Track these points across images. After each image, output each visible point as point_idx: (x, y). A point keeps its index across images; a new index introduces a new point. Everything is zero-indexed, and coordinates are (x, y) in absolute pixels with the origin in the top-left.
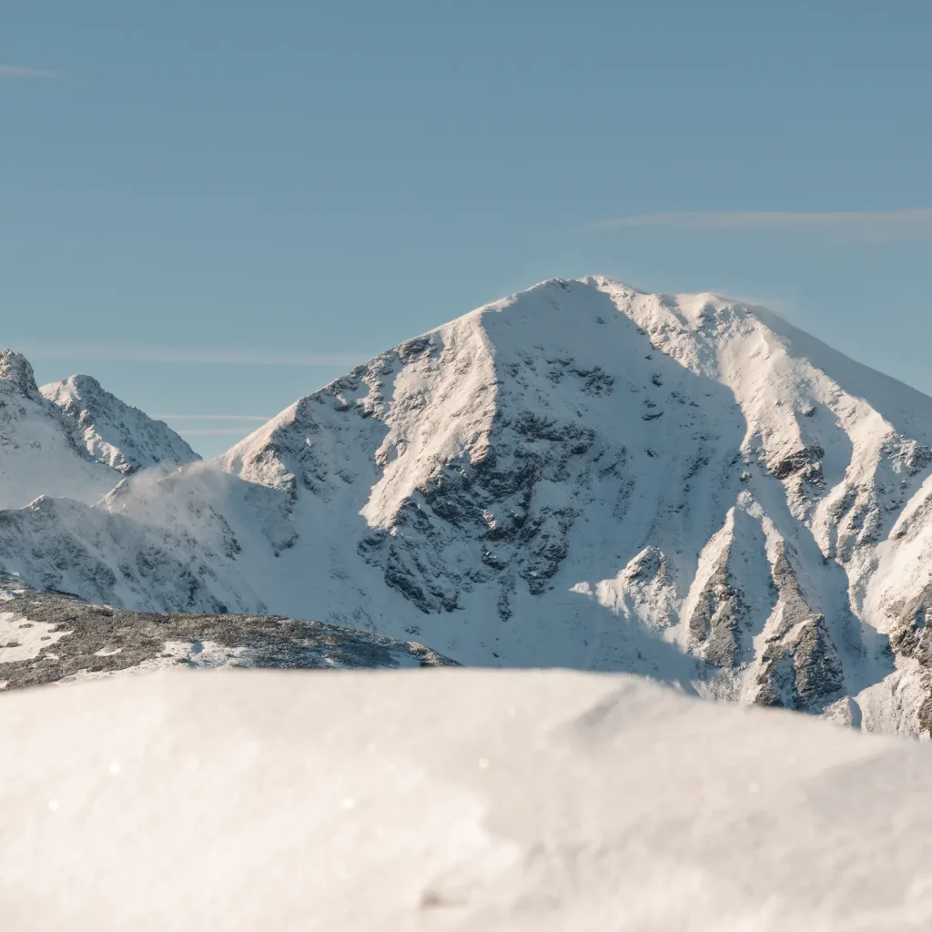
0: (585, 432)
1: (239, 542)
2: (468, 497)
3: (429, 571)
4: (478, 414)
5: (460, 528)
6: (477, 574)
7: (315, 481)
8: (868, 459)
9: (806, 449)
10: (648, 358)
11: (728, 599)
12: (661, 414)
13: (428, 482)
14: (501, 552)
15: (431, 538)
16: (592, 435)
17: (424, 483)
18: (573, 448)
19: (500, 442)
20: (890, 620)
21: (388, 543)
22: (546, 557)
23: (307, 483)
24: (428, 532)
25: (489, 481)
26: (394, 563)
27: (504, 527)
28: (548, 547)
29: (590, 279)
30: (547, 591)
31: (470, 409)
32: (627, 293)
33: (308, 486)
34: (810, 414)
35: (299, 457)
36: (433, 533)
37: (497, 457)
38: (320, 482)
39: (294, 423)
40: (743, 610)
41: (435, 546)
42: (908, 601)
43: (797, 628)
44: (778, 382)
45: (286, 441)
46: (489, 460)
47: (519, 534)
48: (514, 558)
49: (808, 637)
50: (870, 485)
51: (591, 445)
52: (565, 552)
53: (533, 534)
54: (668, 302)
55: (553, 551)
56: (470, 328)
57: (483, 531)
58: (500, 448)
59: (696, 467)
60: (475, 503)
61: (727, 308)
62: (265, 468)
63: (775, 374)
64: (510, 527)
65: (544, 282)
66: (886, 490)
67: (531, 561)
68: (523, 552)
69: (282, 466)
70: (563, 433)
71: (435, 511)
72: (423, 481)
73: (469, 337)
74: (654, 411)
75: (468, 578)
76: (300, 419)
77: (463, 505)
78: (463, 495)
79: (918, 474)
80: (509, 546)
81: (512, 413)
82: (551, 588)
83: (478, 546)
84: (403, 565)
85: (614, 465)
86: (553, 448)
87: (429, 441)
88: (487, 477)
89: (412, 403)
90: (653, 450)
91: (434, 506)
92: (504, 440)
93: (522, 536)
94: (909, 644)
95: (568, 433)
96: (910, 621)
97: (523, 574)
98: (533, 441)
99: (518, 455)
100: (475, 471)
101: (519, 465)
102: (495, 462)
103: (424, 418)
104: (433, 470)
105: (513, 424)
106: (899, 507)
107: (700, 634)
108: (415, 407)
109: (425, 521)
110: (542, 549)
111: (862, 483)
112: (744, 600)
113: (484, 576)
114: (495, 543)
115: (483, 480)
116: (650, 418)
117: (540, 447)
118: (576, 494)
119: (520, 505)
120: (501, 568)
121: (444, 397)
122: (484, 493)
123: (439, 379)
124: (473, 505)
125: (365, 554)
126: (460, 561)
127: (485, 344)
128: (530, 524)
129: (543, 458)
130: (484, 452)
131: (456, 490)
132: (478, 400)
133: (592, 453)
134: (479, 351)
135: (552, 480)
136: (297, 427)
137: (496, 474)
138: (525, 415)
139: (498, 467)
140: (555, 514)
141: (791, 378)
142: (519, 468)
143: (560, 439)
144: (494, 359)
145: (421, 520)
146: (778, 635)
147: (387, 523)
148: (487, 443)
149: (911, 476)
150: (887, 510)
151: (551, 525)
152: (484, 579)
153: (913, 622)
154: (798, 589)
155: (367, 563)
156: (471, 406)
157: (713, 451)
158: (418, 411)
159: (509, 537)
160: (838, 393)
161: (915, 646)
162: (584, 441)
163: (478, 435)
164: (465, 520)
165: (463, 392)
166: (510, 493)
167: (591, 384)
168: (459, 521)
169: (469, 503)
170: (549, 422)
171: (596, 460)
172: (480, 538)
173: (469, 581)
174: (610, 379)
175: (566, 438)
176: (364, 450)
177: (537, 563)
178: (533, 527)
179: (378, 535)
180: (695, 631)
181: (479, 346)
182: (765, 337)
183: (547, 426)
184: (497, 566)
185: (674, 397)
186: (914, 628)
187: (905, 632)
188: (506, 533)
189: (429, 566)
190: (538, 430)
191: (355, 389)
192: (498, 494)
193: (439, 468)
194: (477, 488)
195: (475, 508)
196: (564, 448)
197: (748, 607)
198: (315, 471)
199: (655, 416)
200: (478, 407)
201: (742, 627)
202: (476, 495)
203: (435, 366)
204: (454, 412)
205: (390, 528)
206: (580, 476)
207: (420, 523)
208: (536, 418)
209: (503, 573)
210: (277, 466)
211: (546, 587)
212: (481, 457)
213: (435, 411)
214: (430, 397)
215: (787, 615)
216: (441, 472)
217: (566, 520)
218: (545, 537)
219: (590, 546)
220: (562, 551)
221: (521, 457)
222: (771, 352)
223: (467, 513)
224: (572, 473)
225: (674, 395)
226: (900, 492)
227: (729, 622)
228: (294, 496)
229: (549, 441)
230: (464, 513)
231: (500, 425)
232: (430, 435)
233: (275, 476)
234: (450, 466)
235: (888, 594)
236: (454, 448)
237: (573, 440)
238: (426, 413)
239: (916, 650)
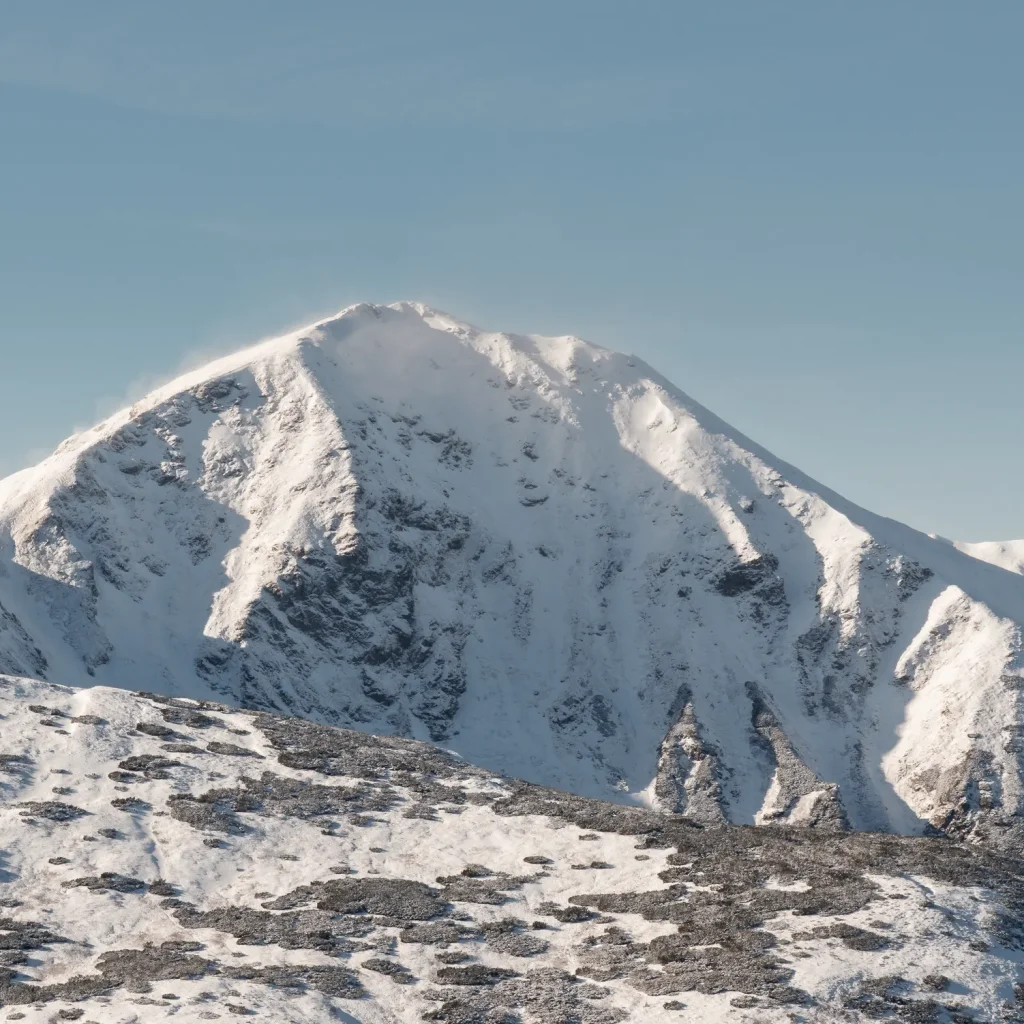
0: (459, 519)
1: (45, 655)
2: (335, 604)
3: (298, 704)
4: (333, 488)
5: (327, 645)
6: (358, 710)
7: (116, 571)
8: (843, 576)
9: (761, 558)
10: (511, 420)
11: (703, 758)
12: (546, 499)
13: (281, 579)
14: (387, 680)
15: (292, 658)
16: (467, 524)
17: (275, 581)
18: (449, 541)
19: (370, 529)
20: (920, 795)
21: (236, 663)
22: (444, 690)
23: (106, 572)
24: (288, 649)
25: (360, 582)
26: (251, 690)
27: (387, 646)
28: (445, 677)
29: (404, 306)
30: (452, 737)
31: (320, 482)
32: (463, 328)
33: (107, 577)
34: (750, 510)
35: (88, 536)
36: (295, 652)
37: (369, 550)
38: (122, 572)
39: (75, 487)
40: (726, 774)
41: (300, 669)
42: (943, 770)
43: (807, 802)
44: (699, 464)
45: (66, 512)
46: (360, 553)
47: (405, 656)
48: (402, 690)
49: (828, 815)
50: (854, 611)
51: (467, 536)
52: (464, 684)
53: (424, 657)
54: (520, 344)
55: (451, 682)
56: (290, 368)
57: (360, 651)
58: (369, 537)
59: (608, 574)
60: (344, 612)
61: (603, 357)
62: (48, 548)
63: (691, 452)
64: (394, 647)
65: (353, 307)
66: (875, 618)
67: (426, 694)
68: (413, 682)
69: (73, 549)
70: (435, 520)
71: (291, 620)
72: (272, 578)
73: (291, 380)
74: (535, 494)
75: (347, 715)
76: (84, 483)
77: (329, 615)
78: (328, 600)
79: (910, 598)
80: (394, 672)
81: (375, 490)
82: (456, 733)
83: (354, 671)
84: (264, 695)
85: (502, 567)
86: (425, 539)
87: (265, 522)
88: (358, 577)
89: (228, 468)
90: (547, 547)
91: (291, 614)
92: (374, 528)
93: (410, 660)
94: (959, 828)
95: (442, 520)
96: (959, 798)
97: (416, 711)
98: (401, 529)
99: (394, 548)
100: (342, 568)
101: (398, 562)
102: (367, 557)
103: (248, 490)
104: (285, 564)
105: (379, 504)
106: (894, 642)
107: (674, 805)
108: (232, 474)
109: (282, 634)
110: (438, 678)
111: (843, 606)
112: (724, 760)
113: (369, 713)
114: (377, 668)
115: (352, 581)
116: (532, 503)
117: (410, 536)
118: (461, 604)
119: (404, 617)
120: (389, 703)
121: (273, 463)
122: (355, 598)
123: (258, 436)
124: (340, 614)
125: (208, 676)
126: (334, 691)
127: (317, 391)
128: (420, 644)
129: (417, 553)
130: (352, 542)
131: (319, 593)
132: (328, 470)
133: (469, 549)
134: (312, 403)
135: (431, 584)
136: (79, 493)
137: (371, 573)
138: (390, 493)
139: (370, 565)
140: (445, 630)
141: (714, 459)
142: (397, 567)
143: (433, 528)
144: (336, 413)
145: (277, 632)
146: (781, 810)
147: (233, 635)
148: (355, 530)
149: (901, 600)
150: (879, 645)
151: (443, 646)
152: (368, 717)
153: (964, 800)
154: (792, 749)
155: (213, 689)
156: (320, 477)
157: (627, 552)
158: (237, 479)
159: (394, 660)
160: (778, 483)
161: (968, 832)
162: (459, 531)
163: (338, 519)
164: (332, 634)
165: (299, 456)
166: (388, 600)
167: (448, 453)
168: (325, 635)
169: (336, 611)
170: (418, 504)
171: (476, 558)
172: (356, 661)
173: (349, 720)
174: (467, 447)
175: (439, 526)
176: (170, 529)
177: (435, 698)
178: (424, 649)
179: (223, 650)
180: (666, 799)
181: (309, 395)
182: (664, 402)
183: (415, 509)
184: (384, 700)
185: (560, 476)
186: (966, 807)
187: (953, 812)
188: (389, 655)
189: (296, 697)
190: (406, 514)
191: (143, 444)
192: (373, 600)
193: (293, 562)
194: (344, 591)
195: (345, 618)
196: (439, 540)
197: (730, 770)
198: (113, 556)
199: (538, 501)
200: (330, 480)
201: (728, 797)
202: (345, 601)
203: (249, 419)
204: (296, 483)
205: (238, 641)
206: (462, 579)
207: (276, 637)
208: (402, 498)
209: (392, 710)
210: (65, 547)
211: (448, 732)
212: (348, 550)
213: (263, 481)
214: (251, 462)
215: (787, 783)
216: (298, 568)
217: (457, 639)
218: (440, 662)
219: (494, 676)
220: (461, 683)
221: (398, 551)
222: (677, 421)
223: (335, 625)
224: (452, 576)
225: (558, 473)
226: (893, 621)
227: (711, 790)
228: (95, 593)
229: (418, 530)
230: (331, 625)
231: (363, 505)
232: (265, 514)
233: (66, 562)
234: (308, 560)
235: (909, 759)
236: (309, 536)
237: (449, 530)
238: (249, 483)
239: (969, 837)
